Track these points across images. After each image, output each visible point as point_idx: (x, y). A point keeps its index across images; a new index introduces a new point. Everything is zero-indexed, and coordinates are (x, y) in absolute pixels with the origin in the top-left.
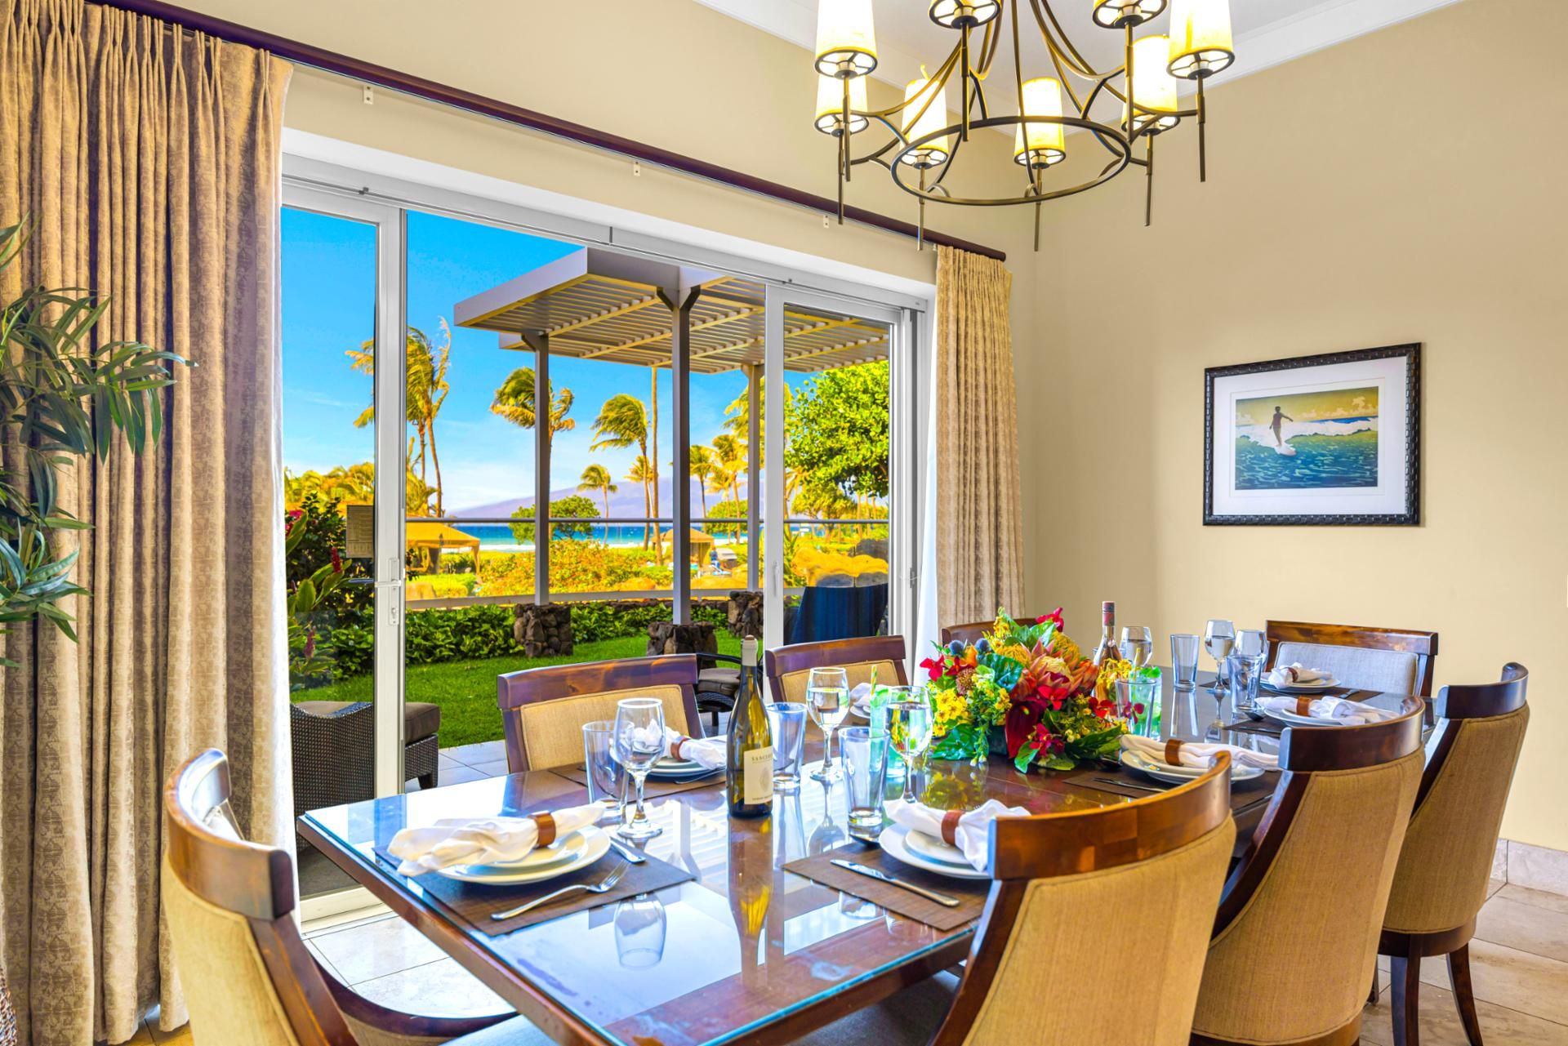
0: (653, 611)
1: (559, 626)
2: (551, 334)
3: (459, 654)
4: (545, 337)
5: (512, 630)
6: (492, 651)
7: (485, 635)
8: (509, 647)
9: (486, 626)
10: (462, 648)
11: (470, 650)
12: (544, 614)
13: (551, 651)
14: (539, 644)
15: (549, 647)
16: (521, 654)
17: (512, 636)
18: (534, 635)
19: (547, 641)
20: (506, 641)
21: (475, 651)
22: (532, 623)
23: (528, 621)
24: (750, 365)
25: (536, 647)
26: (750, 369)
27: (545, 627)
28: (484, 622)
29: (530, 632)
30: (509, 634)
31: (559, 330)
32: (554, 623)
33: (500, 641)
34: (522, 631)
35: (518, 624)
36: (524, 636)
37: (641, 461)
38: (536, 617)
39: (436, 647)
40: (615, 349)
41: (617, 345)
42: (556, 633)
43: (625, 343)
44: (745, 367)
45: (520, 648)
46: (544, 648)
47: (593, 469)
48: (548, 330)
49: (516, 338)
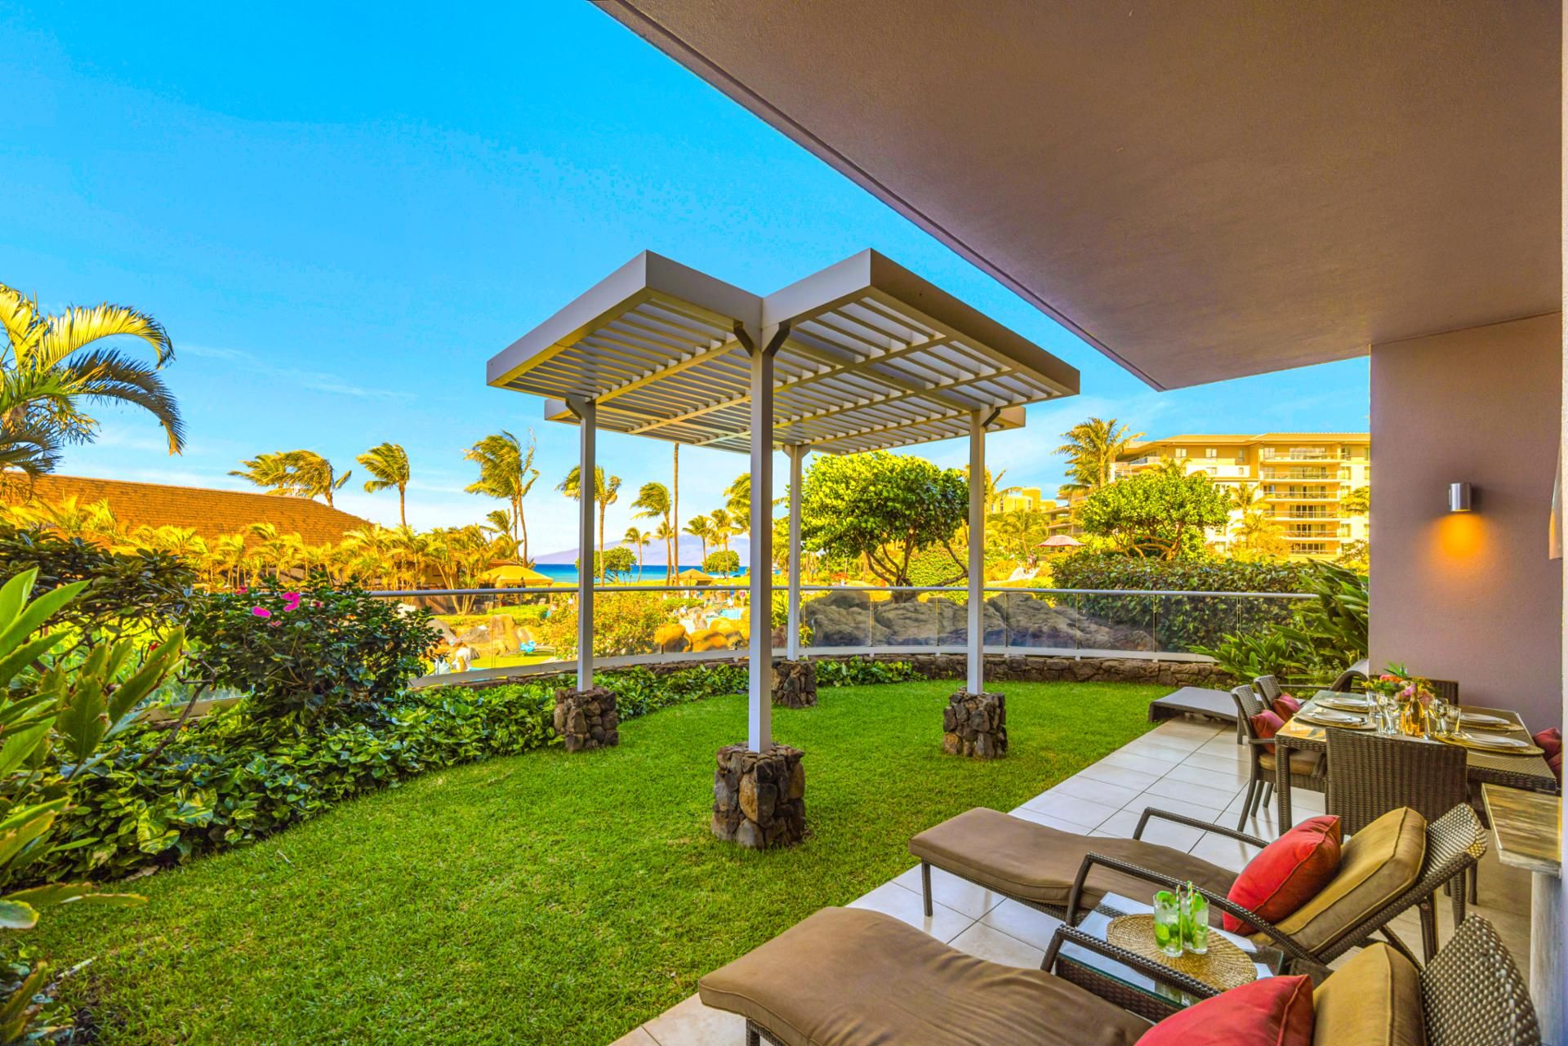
0: (694, 672)
1: (603, 714)
2: (599, 400)
3: (491, 751)
4: (592, 403)
5: (552, 716)
6: (527, 744)
7: (521, 723)
8: (546, 739)
9: (523, 712)
10: (493, 743)
11: (503, 744)
12: (587, 702)
13: (594, 742)
14: (581, 736)
15: (592, 738)
16: (561, 746)
17: (552, 724)
18: (575, 727)
19: (589, 731)
20: (544, 731)
21: (509, 744)
22: (573, 713)
23: (569, 709)
24: (792, 446)
25: (577, 740)
26: (793, 450)
27: (588, 716)
28: (522, 707)
29: (571, 723)
30: (549, 722)
31: (607, 396)
32: (598, 712)
33: (538, 731)
34: (562, 719)
35: (557, 712)
36: (565, 724)
37: (664, 525)
38: (579, 706)
39: (460, 745)
40: (665, 422)
41: (668, 417)
42: (600, 721)
43: (676, 416)
44: (788, 448)
45: (560, 739)
46: (586, 740)
47: (633, 530)
48: (595, 396)
49: (560, 403)
